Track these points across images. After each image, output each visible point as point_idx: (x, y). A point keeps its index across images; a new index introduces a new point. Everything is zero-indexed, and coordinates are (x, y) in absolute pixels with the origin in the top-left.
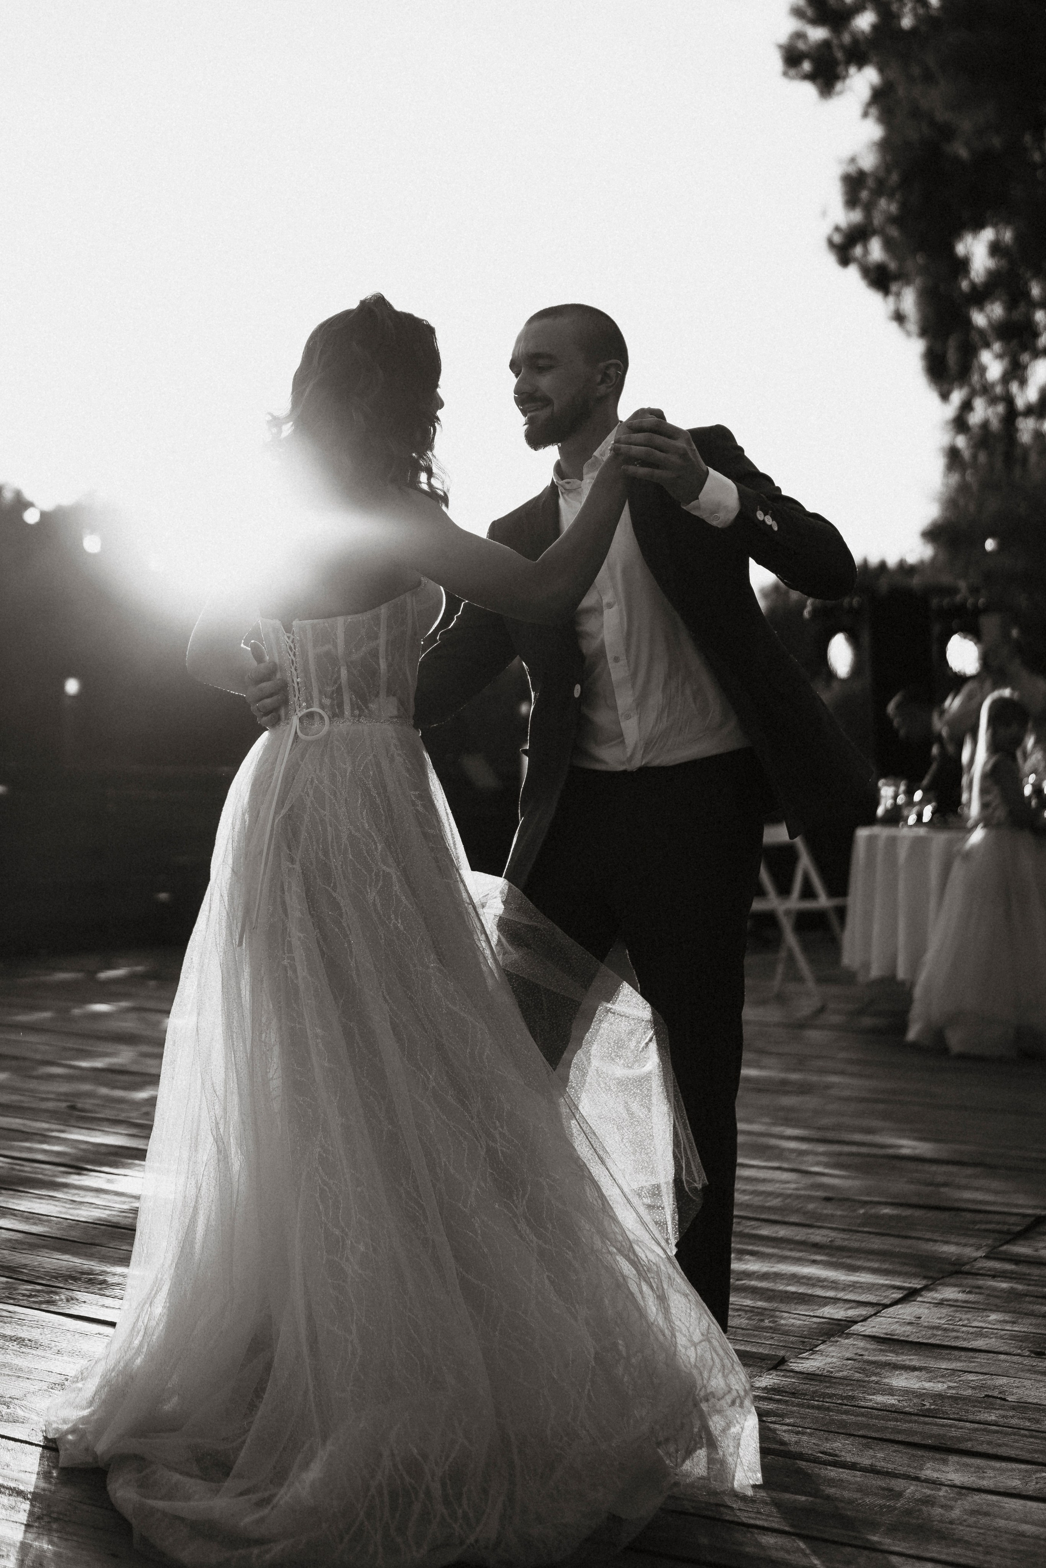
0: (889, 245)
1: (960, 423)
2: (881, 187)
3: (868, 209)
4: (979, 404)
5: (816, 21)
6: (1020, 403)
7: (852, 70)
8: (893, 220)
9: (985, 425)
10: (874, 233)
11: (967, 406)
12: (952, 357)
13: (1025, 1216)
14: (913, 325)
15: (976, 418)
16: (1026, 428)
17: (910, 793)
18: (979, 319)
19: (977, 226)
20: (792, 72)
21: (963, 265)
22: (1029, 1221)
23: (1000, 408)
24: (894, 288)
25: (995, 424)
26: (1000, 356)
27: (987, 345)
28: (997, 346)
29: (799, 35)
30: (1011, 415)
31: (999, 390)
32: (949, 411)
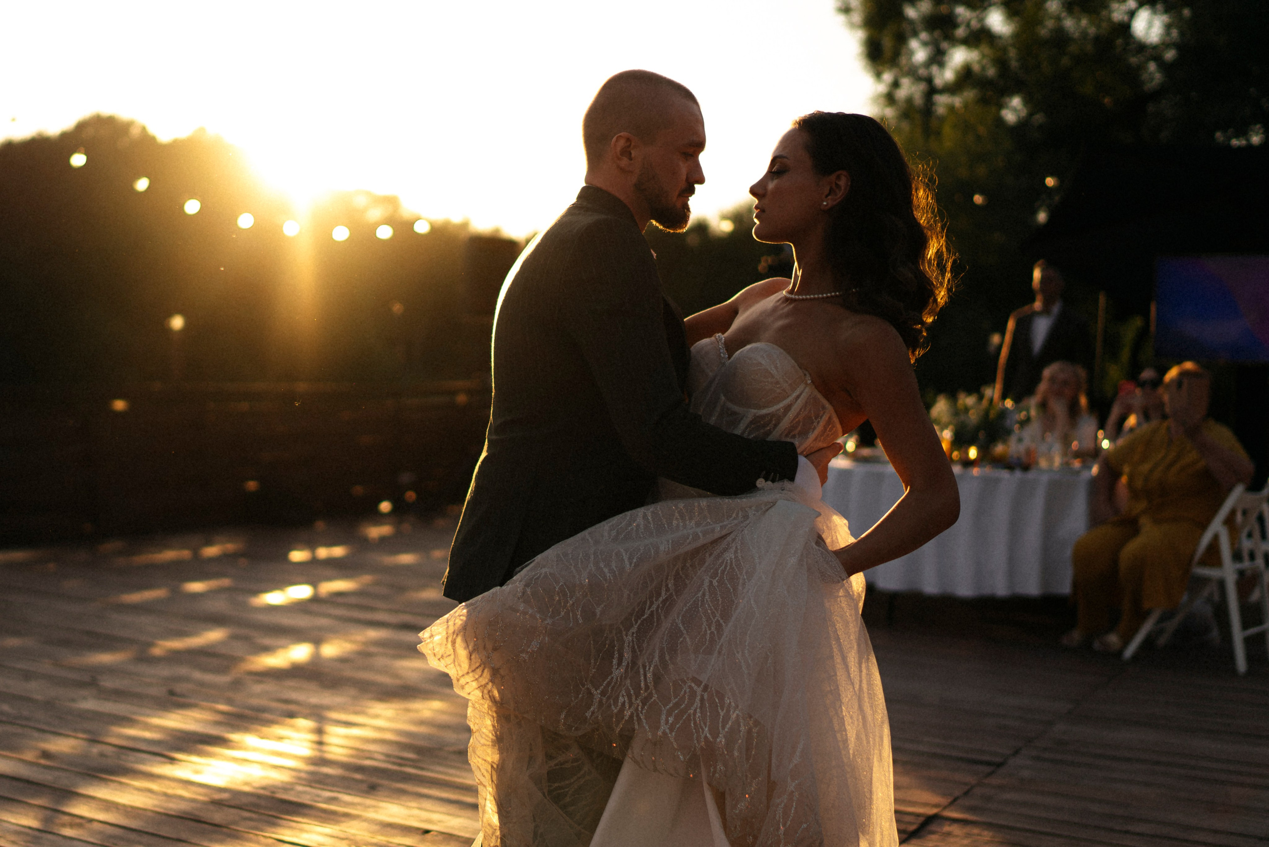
1: (890, 98)
4: (906, 82)
6: (938, 82)
9: (909, 100)
11: (896, 84)
12: (887, 43)
13: (918, 815)
14: (857, 17)
15: (902, 93)
16: (942, 101)
18: (911, 12)
22: (921, 819)
23: (923, 87)
25: (918, 100)
26: (925, 44)
27: (915, 34)
28: (924, 35)
30: (932, 90)
31: (922, 72)
32: (882, 88)
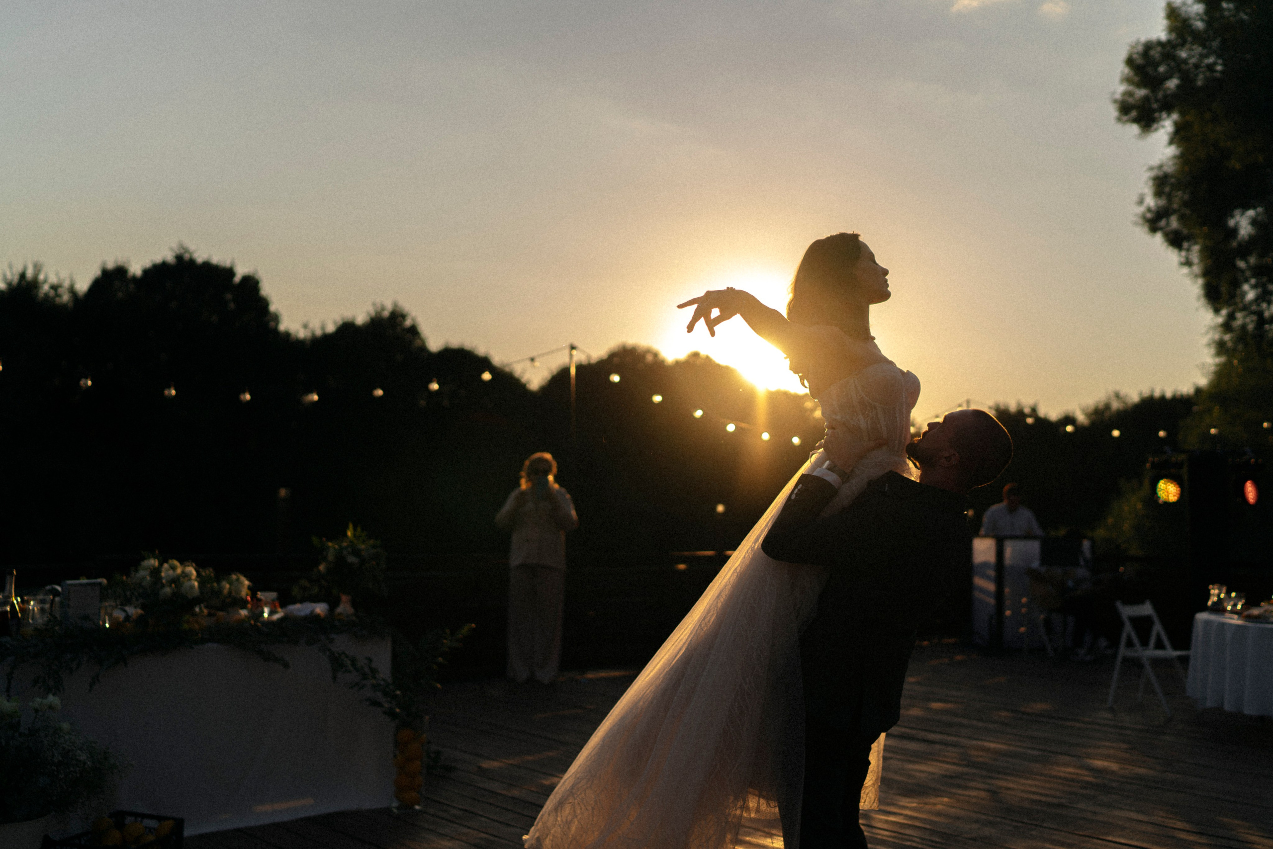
0: (1182, 218)
1: (1227, 326)
2: (1179, 185)
3: (1169, 197)
4: (1239, 315)
5: (1138, 85)
6: (1268, 315)
7: (1164, 115)
8: (1185, 204)
9: (1244, 327)
10: (1174, 212)
11: (1231, 317)
12: (1224, 289)
14: (1197, 269)
15: (1238, 323)
17: (1228, 593)
18: (1242, 265)
19: (1245, 207)
20: (1125, 118)
21: (1234, 231)
23: (1254, 318)
24: (1185, 245)
25: (1251, 327)
26: (1254, 287)
27: (1246, 280)
28: (1253, 281)
29: (1129, 94)
30: (1262, 321)
31: (1254, 308)
32: (1220, 320)
